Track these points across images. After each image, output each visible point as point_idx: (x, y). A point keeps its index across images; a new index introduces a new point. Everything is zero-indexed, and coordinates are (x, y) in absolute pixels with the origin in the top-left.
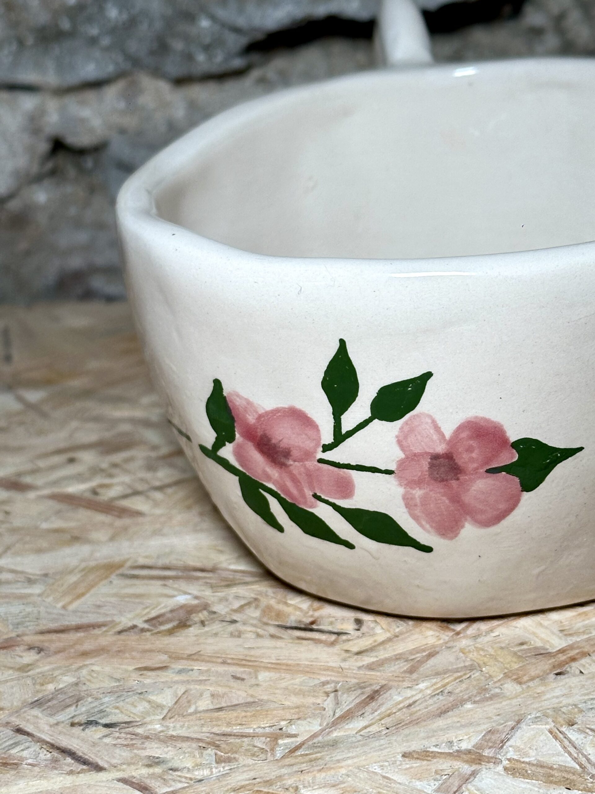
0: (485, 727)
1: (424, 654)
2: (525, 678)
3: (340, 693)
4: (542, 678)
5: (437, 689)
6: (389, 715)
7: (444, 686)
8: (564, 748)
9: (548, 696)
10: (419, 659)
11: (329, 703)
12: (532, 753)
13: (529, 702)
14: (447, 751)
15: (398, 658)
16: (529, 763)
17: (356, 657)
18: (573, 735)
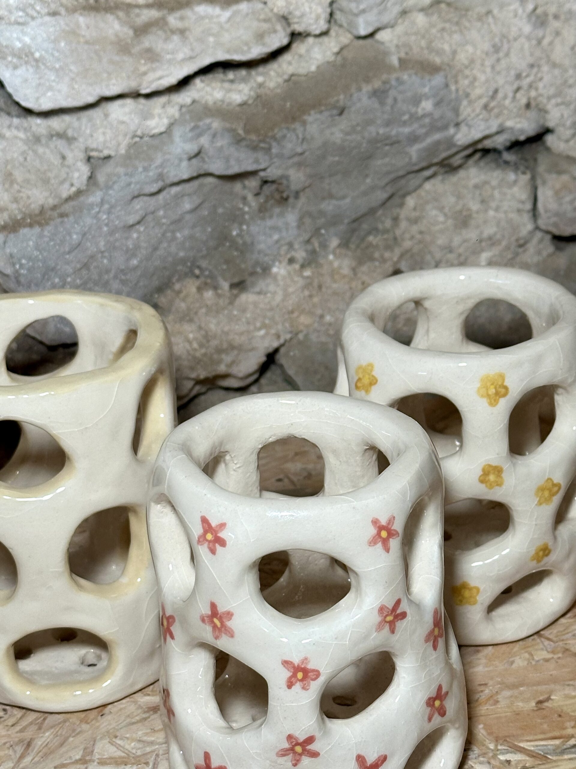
0: (82, 747)
1: (42, 719)
2: (89, 721)
3: (14, 746)
4: (95, 719)
5: (55, 734)
6: (40, 751)
7: (57, 732)
8: (117, 748)
9: (102, 726)
10: (40, 722)
11: (11, 752)
12: (106, 754)
13: (95, 731)
14: (71, 761)
15: (31, 723)
16: (106, 758)
17: (13, 727)
18: (119, 742)
